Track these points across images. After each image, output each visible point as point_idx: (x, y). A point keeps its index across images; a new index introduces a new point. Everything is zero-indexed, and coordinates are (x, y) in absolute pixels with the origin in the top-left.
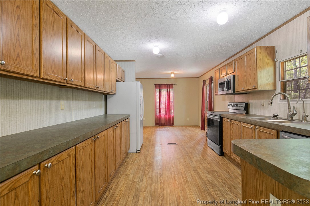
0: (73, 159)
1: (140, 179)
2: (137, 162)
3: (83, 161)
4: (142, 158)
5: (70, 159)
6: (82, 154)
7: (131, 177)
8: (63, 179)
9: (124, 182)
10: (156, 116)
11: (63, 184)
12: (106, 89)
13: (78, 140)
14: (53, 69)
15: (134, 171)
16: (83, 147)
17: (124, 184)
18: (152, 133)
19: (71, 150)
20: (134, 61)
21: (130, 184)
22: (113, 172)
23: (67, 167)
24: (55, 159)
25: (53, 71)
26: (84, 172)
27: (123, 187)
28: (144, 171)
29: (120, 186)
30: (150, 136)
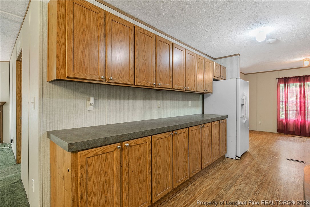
0: (148, 146)
1: (227, 187)
2: (231, 169)
3: (159, 150)
4: (240, 166)
5: (146, 145)
6: (158, 144)
7: (218, 181)
8: (140, 158)
9: (209, 183)
10: (279, 121)
11: (140, 162)
12: (197, 89)
13: (153, 132)
14: (144, 77)
15: (224, 177)
16: (159, 139)
17: (208, 185)
18: (268, 141)
19: (147, 139)
20: (239, 54)
21: (214, 188)
22: (197, 169)
23: (143, 150)
24: (133, 142)
25: (144, 79)
26: (160, 159)
27: (206, 187)
28: (235, 180)
29: (203, 186)
30: (263, 145)
